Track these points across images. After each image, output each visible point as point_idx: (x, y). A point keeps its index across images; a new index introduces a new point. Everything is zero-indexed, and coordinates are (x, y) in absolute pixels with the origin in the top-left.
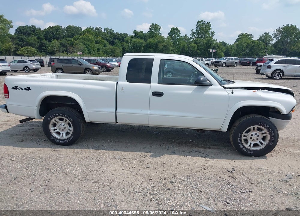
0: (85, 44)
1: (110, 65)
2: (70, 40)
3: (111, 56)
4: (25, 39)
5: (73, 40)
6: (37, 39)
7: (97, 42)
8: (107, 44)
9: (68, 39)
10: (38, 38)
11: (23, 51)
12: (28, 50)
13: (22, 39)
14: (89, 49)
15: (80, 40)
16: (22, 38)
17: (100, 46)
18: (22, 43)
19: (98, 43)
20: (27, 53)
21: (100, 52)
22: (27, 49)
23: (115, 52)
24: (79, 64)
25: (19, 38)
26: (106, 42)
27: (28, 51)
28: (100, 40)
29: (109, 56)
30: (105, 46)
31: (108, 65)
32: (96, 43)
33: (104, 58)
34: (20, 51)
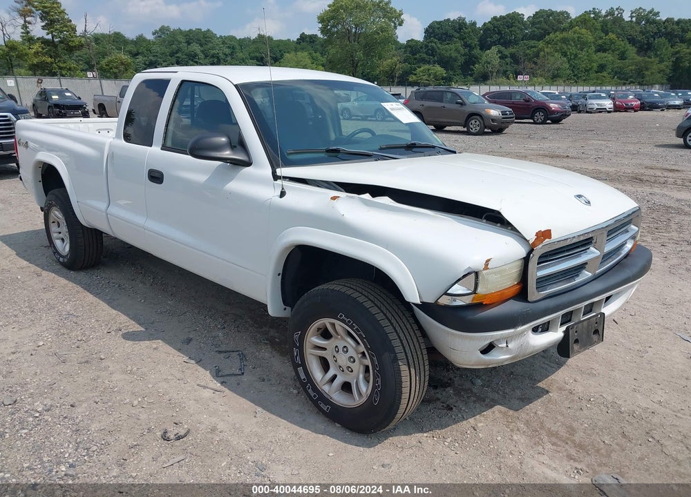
0: (565, 54)
1: (556, 106)
2: (535, 47)
3: (631, 82)
4: (438, 48)
5: (541, 44)
6: (461, 49)
7: (601, 49)
8: (632, 51)
9: (532, 43)
10: (466, 45)
11: (421, 74)
12: (430, 72)
13: (433, 50)
14: (573, 68)
15: (556, 44)
16: (433, 48)
17: (608, 57)
18: (431, 57)
19: (605, 51)
20: (426, 80)
21: (605, 74)
22: (429, 70)
23: (646, 73)
24: (457, 103)
25: (427, 46)
26: (629, 46)
27: (430, 75)
28: (613, 43)
29: (624, 84)
30: (623, 56)
31: (551, 105)
32: (599, 51)
33: (609, 88)
34: (416, 74)
